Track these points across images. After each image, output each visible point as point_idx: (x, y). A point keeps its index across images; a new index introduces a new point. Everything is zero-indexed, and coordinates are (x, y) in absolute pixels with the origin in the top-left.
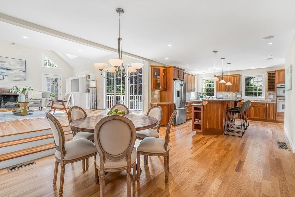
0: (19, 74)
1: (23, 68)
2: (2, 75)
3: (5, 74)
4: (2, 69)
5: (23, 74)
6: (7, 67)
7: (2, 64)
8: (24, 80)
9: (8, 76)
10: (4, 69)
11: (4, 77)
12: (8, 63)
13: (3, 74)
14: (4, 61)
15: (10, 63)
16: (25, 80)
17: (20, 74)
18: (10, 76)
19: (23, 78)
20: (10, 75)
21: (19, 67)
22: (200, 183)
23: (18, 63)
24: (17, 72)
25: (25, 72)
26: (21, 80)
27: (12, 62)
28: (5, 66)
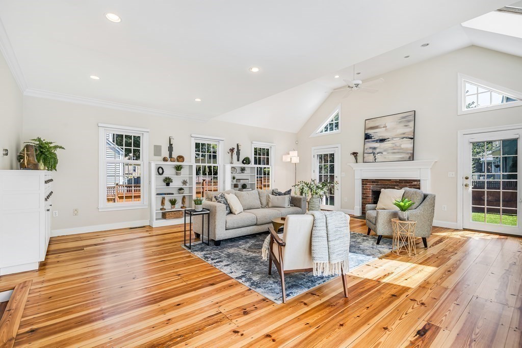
0: (400, 146)
1: (408, 130)
2: (374, 153)
3: (378, 151)
4: (374, 141)
5: (408, 145)
6: (380, 137)
7: (374, 133)
8: (410, 158)
9: (382, 153)
10: (377, 141)
11: (377, 156)
12: (383, 127)
13: (374, 151)
14: (377, 125)
15: (385, 127)
16: (412, 158)
17: (403, 146)
18: (384, 153)
19: (408, 153)
20: (385, 151)
21: (401, 130)
23: (400, 122)
24: (397, 141)
25: (412, 139)
26: (403, 158)
27: (390, 123)
28: (379, 135)
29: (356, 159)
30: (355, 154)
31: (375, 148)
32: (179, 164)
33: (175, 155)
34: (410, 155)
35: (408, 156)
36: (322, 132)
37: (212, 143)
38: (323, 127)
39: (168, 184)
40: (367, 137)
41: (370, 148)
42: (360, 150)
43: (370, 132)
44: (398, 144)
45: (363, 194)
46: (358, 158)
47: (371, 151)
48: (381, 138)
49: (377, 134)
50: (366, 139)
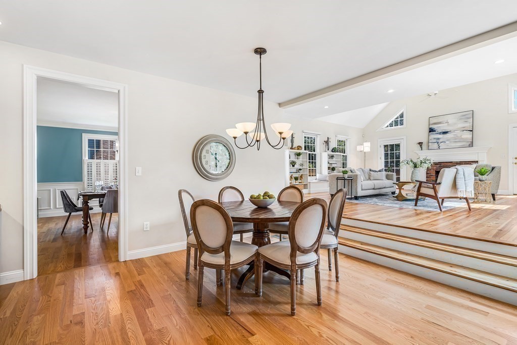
0: (461, 137)
1: (468, 125)
2: (438, 143)
3: (441, 140)
4: (437, 133)
5: (468, 135)
8: (470, 145)
9: (445, 142)
10: (440, 133)
11: (440, 145)
12: (446, 123)
13: (438, 141)
14: (440, 121)
15: (448, 122)
16: (471, 145)
17: (463, 137)
18: (447, 142)
19: (468, 142)
20: (448, 140)
21: (461, 125)
22: (169, 341)
23: (460, 119)
24: (458, 133)
25: (471, 131)
26: (464, 145)
27: (451, 119)
28: (442, 129)
29: (421, 148)
30: (420, 144)
31: (438, 139)
32: (298, 151)
33: (295, 145)
34: (469, 143)
35: (468, 144)
36: (388, 126)
37: (313, 137)
38: (388, 124)
39: (293, 166)
40: (431, 130)
41: (434, 139)
42: (424, 140)
43: (433, 127)
44: (459, 135)
45: (427, 174)
46: (423, 147)
47: (435, 141)
48: (444, 131)
49: (440, 128)
50: (430, 132)
